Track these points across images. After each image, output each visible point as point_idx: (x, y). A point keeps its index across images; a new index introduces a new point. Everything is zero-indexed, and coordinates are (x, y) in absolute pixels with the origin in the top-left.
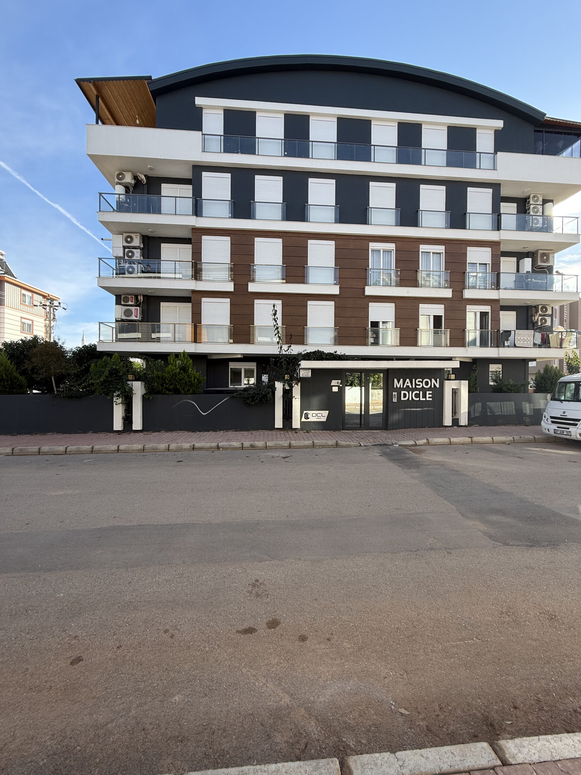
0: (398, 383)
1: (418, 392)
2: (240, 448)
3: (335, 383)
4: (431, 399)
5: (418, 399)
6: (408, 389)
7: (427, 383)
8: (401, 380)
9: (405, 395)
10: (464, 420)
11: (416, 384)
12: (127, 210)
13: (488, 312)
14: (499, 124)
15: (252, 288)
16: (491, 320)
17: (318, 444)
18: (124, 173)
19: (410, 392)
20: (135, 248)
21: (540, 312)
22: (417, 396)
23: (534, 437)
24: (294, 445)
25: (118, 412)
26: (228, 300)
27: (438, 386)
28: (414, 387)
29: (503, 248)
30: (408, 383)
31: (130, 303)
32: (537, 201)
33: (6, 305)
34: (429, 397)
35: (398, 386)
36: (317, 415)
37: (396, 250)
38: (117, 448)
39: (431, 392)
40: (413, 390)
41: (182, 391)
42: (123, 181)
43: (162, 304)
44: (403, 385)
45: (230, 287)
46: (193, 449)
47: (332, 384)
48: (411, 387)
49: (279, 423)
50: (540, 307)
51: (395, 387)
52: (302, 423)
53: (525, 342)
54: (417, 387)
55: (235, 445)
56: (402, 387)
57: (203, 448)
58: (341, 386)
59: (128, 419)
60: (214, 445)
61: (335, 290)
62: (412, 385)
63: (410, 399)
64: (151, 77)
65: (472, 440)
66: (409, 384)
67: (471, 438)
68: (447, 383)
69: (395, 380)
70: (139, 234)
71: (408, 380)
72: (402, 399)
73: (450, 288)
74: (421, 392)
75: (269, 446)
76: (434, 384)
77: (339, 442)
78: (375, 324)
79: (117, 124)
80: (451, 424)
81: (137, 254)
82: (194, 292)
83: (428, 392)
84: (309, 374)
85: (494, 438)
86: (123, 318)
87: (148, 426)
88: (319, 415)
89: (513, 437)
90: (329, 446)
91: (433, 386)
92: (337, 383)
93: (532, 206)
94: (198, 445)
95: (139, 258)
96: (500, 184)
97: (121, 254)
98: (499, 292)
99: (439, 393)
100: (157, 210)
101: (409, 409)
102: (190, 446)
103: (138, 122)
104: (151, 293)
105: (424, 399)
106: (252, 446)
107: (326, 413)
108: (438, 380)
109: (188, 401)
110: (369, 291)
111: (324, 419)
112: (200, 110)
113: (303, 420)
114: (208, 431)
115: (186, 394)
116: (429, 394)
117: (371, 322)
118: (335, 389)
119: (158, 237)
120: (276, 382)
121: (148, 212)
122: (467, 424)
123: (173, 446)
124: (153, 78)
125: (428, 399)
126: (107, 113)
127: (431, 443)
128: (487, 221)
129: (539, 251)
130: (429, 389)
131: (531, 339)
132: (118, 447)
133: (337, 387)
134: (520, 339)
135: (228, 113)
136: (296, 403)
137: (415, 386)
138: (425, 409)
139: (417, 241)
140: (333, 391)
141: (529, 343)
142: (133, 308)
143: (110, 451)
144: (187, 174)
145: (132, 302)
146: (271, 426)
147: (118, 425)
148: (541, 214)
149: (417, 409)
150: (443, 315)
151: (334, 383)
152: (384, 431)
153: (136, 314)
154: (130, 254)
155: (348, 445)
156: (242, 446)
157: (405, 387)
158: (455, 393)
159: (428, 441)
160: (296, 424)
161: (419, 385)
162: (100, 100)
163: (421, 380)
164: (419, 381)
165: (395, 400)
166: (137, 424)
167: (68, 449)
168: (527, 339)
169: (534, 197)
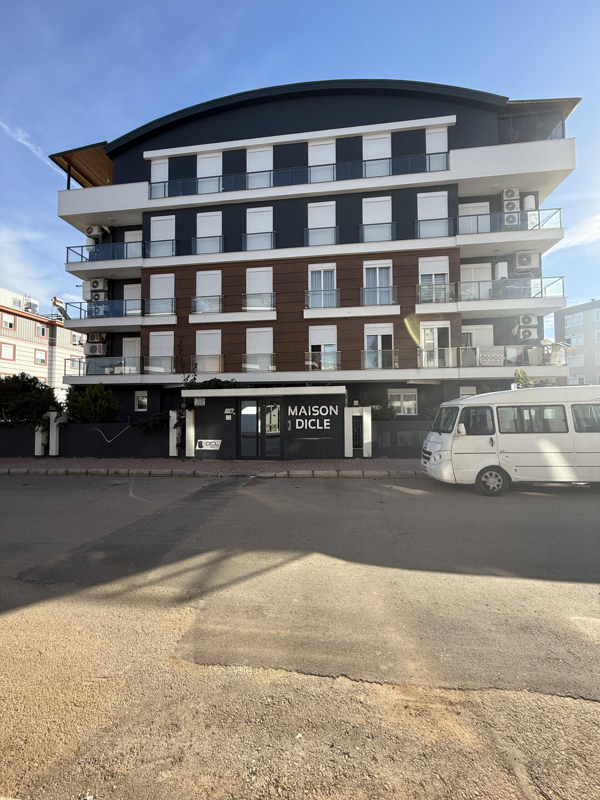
0: (293, 411)
1: (314, 420)
2: (105, 474)
3: (228, 411)
4: (329, 428)
5: (315, 428)
6: (303, 417)
7: (324, 410)
8: (296, 407)
9: (300, 424)
10: (367, 451)
11: (312, 412)
12: (97, 260)
13: (448, 328)
14: (452, 119)
15: (193, 319)
18: (92, 227)
19: (306, 420)
20: (100, 291)
21: (522, 324)
22: (314, 424)
23: (415, 472)
25: (39, 439)
26: (172, 333)
27: (336, 413)
28: (310, 414)
29: (464, 255)
30: (303, 410)
31: (96, 340)
32: (513, 195)
33: (57, 345)
34: (327, 426)
35: (293, 414)
36: (210, 443)
37: (337, 270)
38: (8, 471)
39: (329, 420)
40: (309, 418)
41: (90, 421)
42: (92, 234)
43: (125, 340)
44: (298, 413)
45: (173, 320)
46: (67, 474)
47: (225, 413)
48: (306, 414)
49: (173, 451)
50: (521, 317)
51: (289, 414)
52: (196, 451)
53: (494, 360)
54: (314, 414)
55: (102, 471)
56: (296, 414)
57: (74, 474)
58: (235, 414)
59: (46, 447)
60: (84, 470)
61: (273, 316)
62: (308, 413)
63: (306, 428)
64: (106, 142)
65: (338, 473)
66: (305, 412)
67: (338, 471)
68: (346, 409)
69: (290, 407)
70: (103, 279)
71: (303, 407)
72: (297, 427)
73: (398, 304)
74: (318, 420)
76: (332, 411)
77: (197, 471)
78: (317, 348)
79: (95, 185)
80: (352, 456)
81: (102, 296)
82: (142, 327)
83: (325, 420)
84: (203, 403)
85: (365, 472)
86: (89, 354)
87: (63, 452)
88: (212, 444)
89: (389, 472)
90: (186, 475)
91: (331, 414)
92: (231, 411)
93: (506, 203)
94: (71, 470)
95: (103, 300)
96: (457, 184)
97: (89, 298)
98: (457, 304)
99: (338, 421)
100: (121, 256)
101: (306, 439)
102: (64, 471)
103: (108, 181)
104: (111, 330)
105: (322, 428)
106: (116, 473)
107: (219, 442)
108: (337, 406)
109: (97, 429)
110: (308, 314)
111: (217, 448)
112: (149, 162)
113: (197, 448)
114: (113, 458)
115: (94, 423)
116: (327, 422)
117: (312, 346)
118: (228, 418)
119: (121, 280)
120: (170, 411)
121: (113, 258)
122: (370, 455)
123: (50, 471)
124: (108, 142)
125: (325, 427)
126: (83, 178)
127: (291, 475)
128: (443, 228)
129: (517, 253)
130: (326, 417)
131: (500, 357)
133: (231, 416)
134: (487, 356)
135: (173, 161)
136: (191, 432)
137: (311, 414)
138: (323, 438)
139: (360, 257)
140: (227, 419)
141: (498, 360)
142: (97, 345)
143: (3, 473)
144: (138, 220)
145: (97, 339)
146: (165, 453)
147: (38, 450)
148: (519, 210)
149: (315, 439)
150: (392, 334)
151: (227, 411)
152: (280, 461)
153: (100, 349)
154: (96, 297)
155: (205, 475)
156: (108, 472)
157: (300, 414)
158: (358, 421)
159: (289, 474)
160: (190, 451)
161: (316, 413)
162: (72, 168)
163: (317, 407)
164: (315, 409)
165: (289, 429)
166: (54, 450)
168: (496, 356)
169: (507, 192)
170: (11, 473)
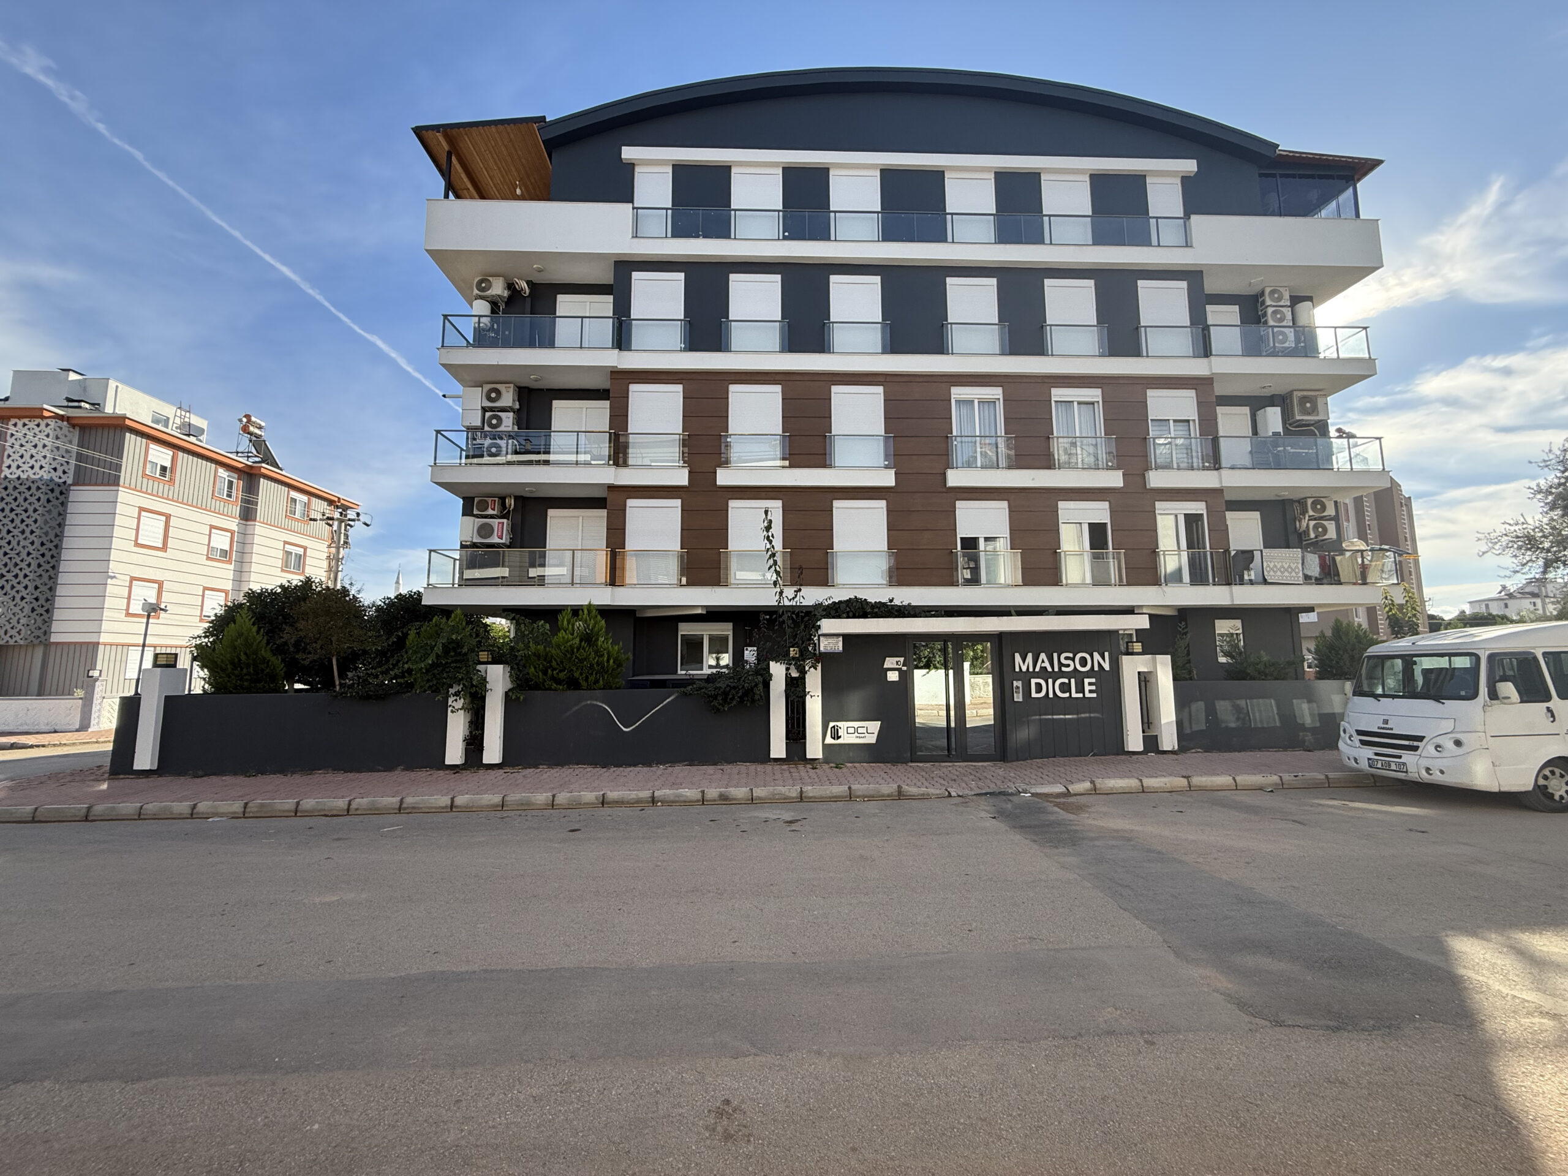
0: (1024, 662)
1: (1066, 681)
2: (698, 801)
3: (892, 663)
4: (1094, 695)
5: (1067, 695)
6: (1044, 674)
7: (1083, 662)
8: (1030, 656)
9: (1039, 688)
10: (1169, 740)
11: (1061, 665)
12: (493, 344)
13: (1202, 515)
14: (1190, 166)
15: (724, 477)
16: (1209, 530)
17: (860, 793)
18: (490, 279)
19: (1050, 681)
20: (504, 410)
21: (1311, 513)
22: (1065, 688)
23: (1327, 776)
24: (811, 795)
25: (457, 727)
26: (678, 503)
27: (1107, 667)
28: (1056, 669)
29: (1219, 390)
30: (1043, 661)
31: (490, 512)
32: (1280, 299)
33: (258, 519)
34: (1091, 691)
35: (1024, 669)
36: (856, 730)
37: (1004, 400)
38: (449, 803)
39: (1093, 680)
40: (1056, 676)
41: (584, 684)
42: (489, 293)
43: (551, 513)
44: (1034, 667)
45: (681, 478)
46: (603, 803)
47: (885, 666)
48: (1050, 669)
49: (778, 747)
50: (1310, 501)
51: (1017, 669)
52: (825, 747)
53: (1286, 574)
54: (1064, 669)
55: (688, 794)
56: (1031, 669)
57: (623, 803)
58: (905, 668)
59: (474, 742)
60: (645, 794)
61: (887, 479)
62: (1052, 665)
63: (1051, 695)
64: (544, 117)
65: (1189, 782)
66: (1047, 664)
67: (1187, 777)
68: (1125, 660)
69: (1017, 656)
70: (512, 385)
71: (1043, 656)
72: (1034, 695)
73: (1118, 468)
74: (1073, 681)
75: (759, 798)
76: (1099, 663)
77: (905, 787)
78: (970, 543)
79: (483, 196)
80: (1141, 749)
81: (508, 421)
82: (611, 488)
83: (1087, 681)
84: (838, 646)
85: (1238, 778)
86: (474, 541)
87: (513, 757)
88: (860, 730)
89: (1281, 777)
90: (883, 796)
91: (1096, 668)
92: (897, 662)
93: (1270, 310)
94: (612, 795)
95: (510, 429)
96: (1202, 272)
97: (478, 423)
98: (1220, 475)
99: (1110, 682)
100: (549, 342)
101: (1050, 717)
102: (597, 798)
103: (518, 191)
104: (531, 492)
105: (1081, 695)
106: (724, 798)
107: (875, 726)
108: (1106, 654)
109: (595, 703)
110: (955, 478)
111: (872, 739)
112: (631, 166)
113: (829, 740)
114: (635, 765)
115: (590, 689)
116: (1090, 684)
117: (961, 538)
118: (893, 676)
119: (547, 390)
120: (772, 664)
121: (531, 345)
122: (1176, 747)
123: (562, 797)
124: (547, 120)
125: (1088, 695)
126: (466, 179)
127: (1100, 789)
128: (1183, 342)
129: (1295, 393)
130: (1088, 675)
131: (1297, 567)
132: (452, 800)
133: (897, 672)
134: (1275, 566)
135: (682, 173)
136: (814, 706)
137: (1060, 669)
138: (1083, 715)
139: (1046, 381)
140: (889, 679)
141: (1294, 574)
142: (495, 522)
143: (436, 808)
144: (606, 276)
145: (493, 509)
146: (761, 754)
147: (454, 753)
148: (1291, 324)
149: (1067, 717)
150: (1107, 520)
151: (890, 663)
152: (999, 764)
153: (501, 532)
154: (494, 422)
155: (923, 795)
156: (703, 796)
157: (1037, 669)
158: (1145, 681)
159: (1095, 785)
160: (814, 749)
161: (1068, 666)
162: (454, 159)
163: (1071, 655)
164: (1067, 658)
165: (1018, 697)
166: (493, 751)
167: (354, 806)
168: (1289, 567)
169: (1272, 292)
170: (457, 807)
